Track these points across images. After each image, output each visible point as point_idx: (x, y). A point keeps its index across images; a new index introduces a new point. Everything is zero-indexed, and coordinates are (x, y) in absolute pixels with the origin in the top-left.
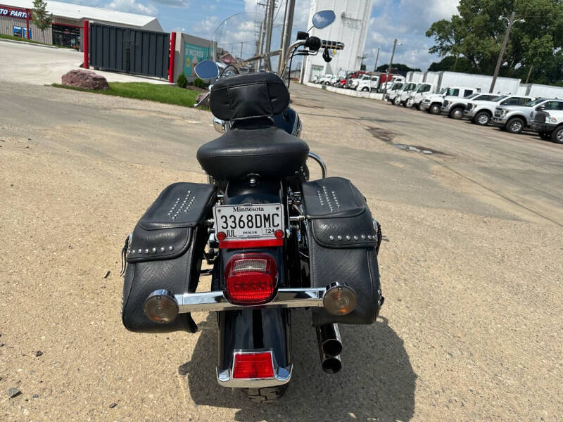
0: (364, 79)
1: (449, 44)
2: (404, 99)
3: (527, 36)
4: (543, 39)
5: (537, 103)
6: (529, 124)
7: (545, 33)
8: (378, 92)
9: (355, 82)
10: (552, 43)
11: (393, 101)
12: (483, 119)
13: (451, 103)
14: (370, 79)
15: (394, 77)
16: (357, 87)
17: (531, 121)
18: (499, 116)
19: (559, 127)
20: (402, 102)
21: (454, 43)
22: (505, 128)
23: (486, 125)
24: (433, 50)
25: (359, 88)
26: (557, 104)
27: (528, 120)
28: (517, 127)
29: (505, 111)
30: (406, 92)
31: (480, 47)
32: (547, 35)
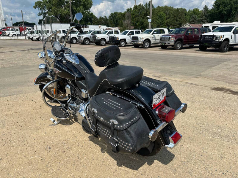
0: (11, 31)
1: (45, 11)
2: (38, 38)
3: (74, 7)
4: (80, 8)
5: (90, 32)
6: (91, 40)
7: (80, 6)
8: (21, 36)
9: (7, 32)
10: (83, 9)
11: (32, 39)
12: (74, 41)
13: (60, 36)
14: (15, 30)
15: (26, 28)
16: (9, 34)
17: (91, 39)
18: (80, 39)
19: (101, 40)
20: (37, 39)
21: (47, 11)
22: (83, 43)
23: (76, 43)
24: (40, 14)
25: (11, 35)
26: (97, 32)
27: (90, 39)
28: (87, 42)
29: (81, 37)
30: (37, 34)
31: (59, 12)
32: (81, 6)
